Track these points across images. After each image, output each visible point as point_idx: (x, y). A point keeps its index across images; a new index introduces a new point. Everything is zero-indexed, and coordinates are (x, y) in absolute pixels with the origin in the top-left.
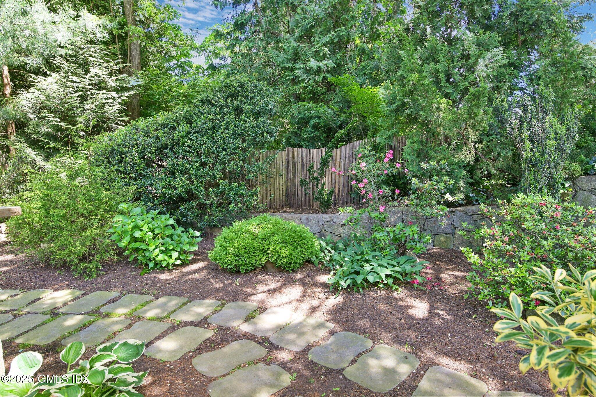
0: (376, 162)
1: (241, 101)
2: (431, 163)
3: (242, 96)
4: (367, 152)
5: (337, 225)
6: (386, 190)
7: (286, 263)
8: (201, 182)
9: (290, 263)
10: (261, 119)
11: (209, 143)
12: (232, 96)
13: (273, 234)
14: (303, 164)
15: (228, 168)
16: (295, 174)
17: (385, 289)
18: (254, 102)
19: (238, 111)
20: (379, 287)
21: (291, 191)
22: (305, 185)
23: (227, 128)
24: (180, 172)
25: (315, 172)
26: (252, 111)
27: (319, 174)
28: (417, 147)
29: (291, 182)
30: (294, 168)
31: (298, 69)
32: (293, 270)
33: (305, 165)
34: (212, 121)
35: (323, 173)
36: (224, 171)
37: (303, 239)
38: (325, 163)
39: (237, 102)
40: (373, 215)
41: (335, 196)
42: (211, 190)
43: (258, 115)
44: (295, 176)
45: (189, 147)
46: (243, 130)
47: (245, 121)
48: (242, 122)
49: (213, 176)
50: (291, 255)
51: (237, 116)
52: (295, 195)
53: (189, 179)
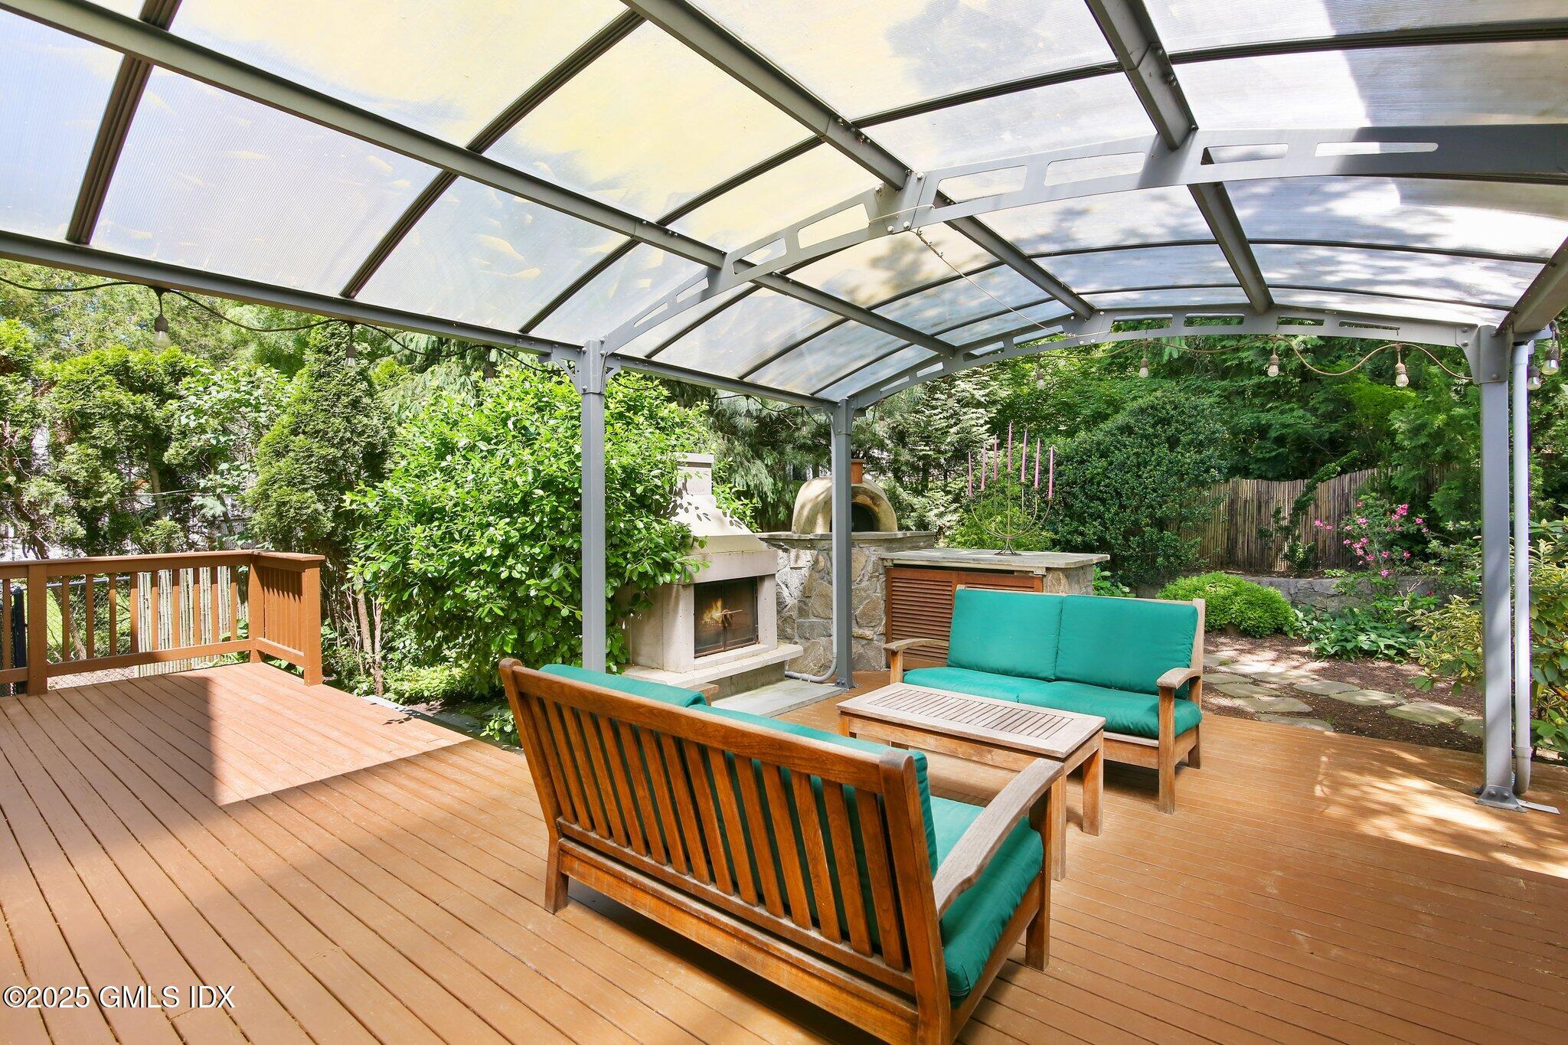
0: (1385, 514)
1: (1176, 429)
2: (1463, 523)
3: (1177, 422)
4: (1370, 501)
5: (1321, 595)
6: (1398, 552)
7: (1254, 625)
8: (1119, 529)
9: (1258, 627)
10: (1206, 453)
11: (1133, 482)
12: (1165, 421)
13: (1236, 594)
14: (1260, 503)
15: (1159, 514)
16: (1245, 518)
17: (1385, 660)
18: (1195, 429)
19: (1173, 443)
20: (1378, 658)
21: (1236, 542)
22: (1266, 536)
23: (1159, 464)
24: (1091, 515)
25: (1284, 518)
26: (1192, 441)
27: (1291, 522)
28: (1455, 495)
29: (1237, 529)
30: (1242, 509)
31: (1248, 349)
32: (1261, 637)
33: (1263, 505)
34: (1137, 454)
35: (1298, 522)
36: (1151, 516)
37: (1274, 602)
38: (1300, 507)
39: (1171, 431)
40: (1374, 581)
41: (1316, 554)
42: (1132, 538)
43: (1200, 446)
44: (1244, 521)
45: (1106, 486)
46: (1181, 466)
47: (1182, 455)
48: (1179, 457)
49: (1136, 523)
50: (1260, 617)
51: (1171, 449)
52: (1243, 549)
53: (1103, 524)
